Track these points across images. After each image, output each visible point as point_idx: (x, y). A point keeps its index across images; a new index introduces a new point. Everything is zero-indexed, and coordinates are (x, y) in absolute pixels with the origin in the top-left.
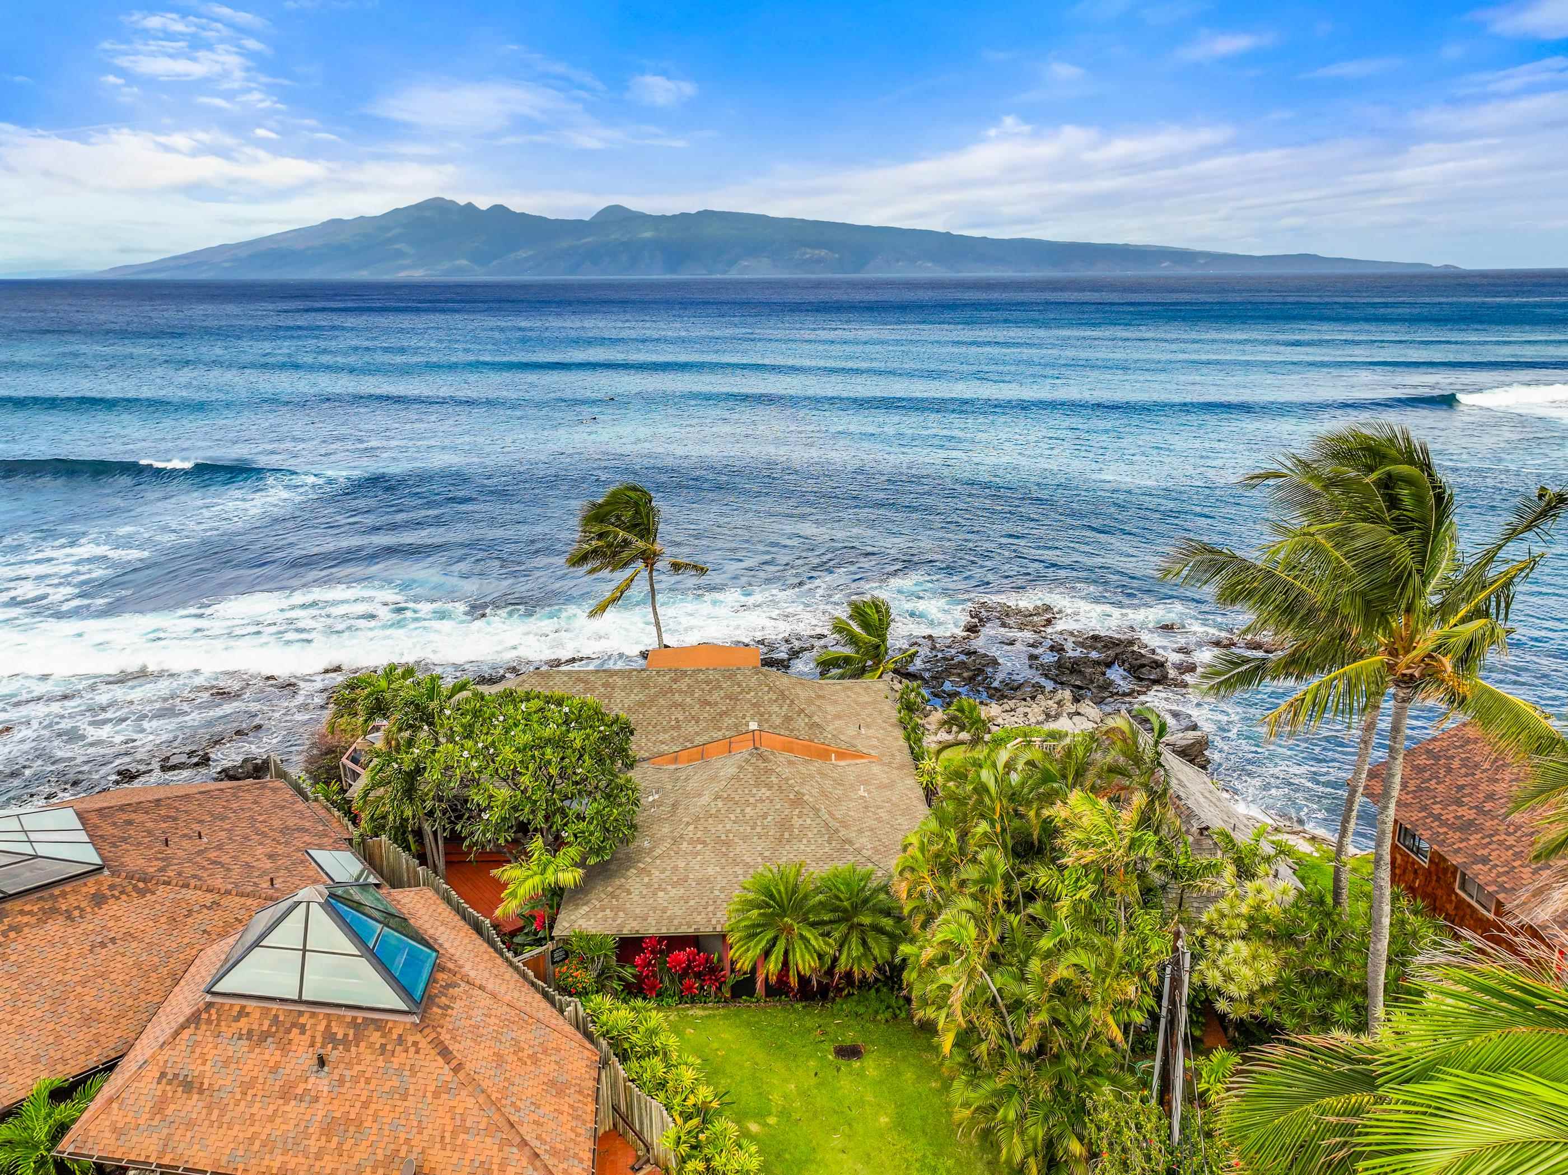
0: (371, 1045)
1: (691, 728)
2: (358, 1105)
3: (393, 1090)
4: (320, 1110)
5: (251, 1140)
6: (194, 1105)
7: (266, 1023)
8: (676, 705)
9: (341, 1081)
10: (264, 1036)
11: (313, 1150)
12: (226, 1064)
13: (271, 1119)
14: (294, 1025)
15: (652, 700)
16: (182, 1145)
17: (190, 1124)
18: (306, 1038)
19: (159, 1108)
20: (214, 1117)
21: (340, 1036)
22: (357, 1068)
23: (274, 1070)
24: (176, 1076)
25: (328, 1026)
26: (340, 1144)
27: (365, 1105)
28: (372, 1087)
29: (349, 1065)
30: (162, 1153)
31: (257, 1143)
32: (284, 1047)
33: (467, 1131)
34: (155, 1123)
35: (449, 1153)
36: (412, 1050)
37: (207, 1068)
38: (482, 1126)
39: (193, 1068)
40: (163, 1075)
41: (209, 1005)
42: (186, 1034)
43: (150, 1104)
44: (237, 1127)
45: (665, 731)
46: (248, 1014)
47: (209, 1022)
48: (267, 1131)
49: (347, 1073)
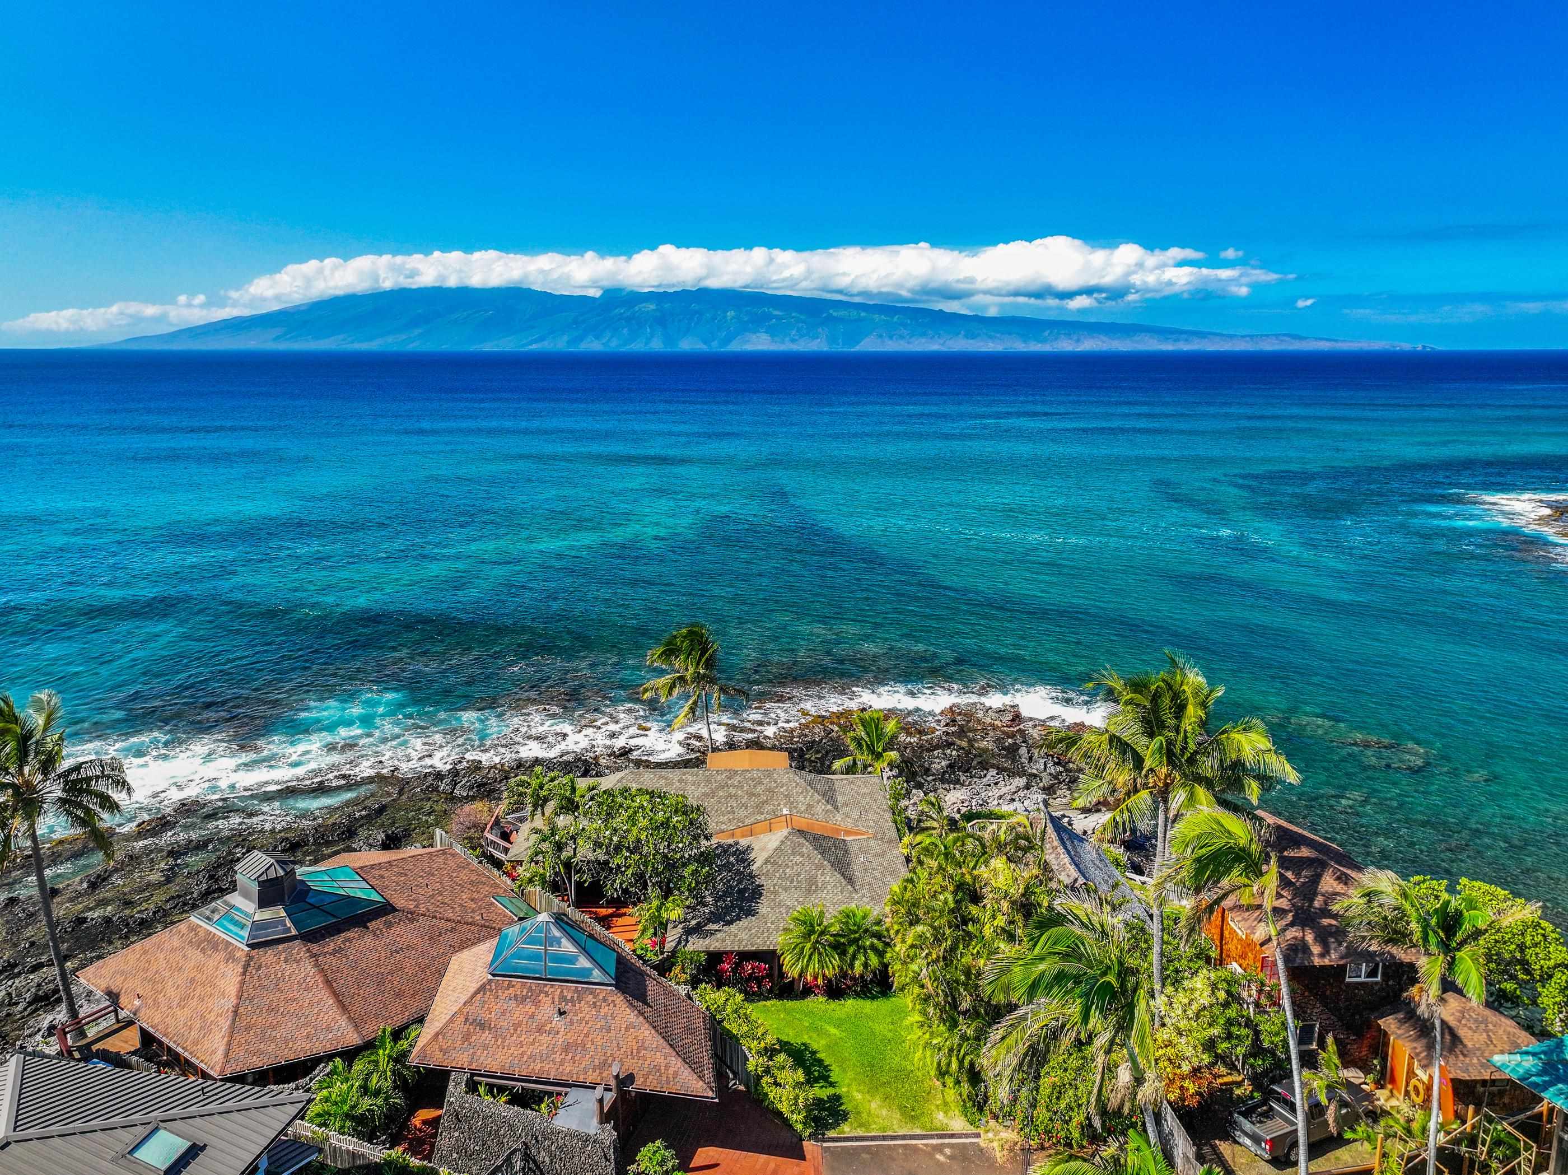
0: (587, 1003)
1: (742, 813)
2: (582, 1035)
3: (601, 1028)
4: (560, 1039)
5: (523, 1054)
6: (486, 1036)
7: (525, 991)
8: (730, 796)
9: (572, 1022)
10: (524, 999)
11: (558, 1060)
12: (503, 1013)
13: (533, 1044)
14: (541, 992)
15: (713, 793)
16: (482, 1058)
17: (485, 1047)
18: (549, 999)
19: (467, 1037)
20: (499, 1043)
21: (569, 998)
22: (580, 1015)
23: (532, 1017)
24: (475, 1020)
25: (562, 992)
26: (573, 1057)
27: (587, 1035)
28: (589, 1026)
29: (576, 1014)
30: (471, 1063)
31: (526, 1057)
32: (537, 1004)
33: (646, 1049)
34: (465, 1046)
35: (635, 1061)
36: (612, 1005)
37: (493, 1015)
38: (654, 1046)
39: (484, 1015)
40: (467, 1019)
41: (490, 981)
42: (479, 996)
43: (460, 1036)
44: (513, 1049)
45: (723, 815)
46: (513, 986)
47: (491, 990)
48: (530, 1050)
49: (575, 1018)
